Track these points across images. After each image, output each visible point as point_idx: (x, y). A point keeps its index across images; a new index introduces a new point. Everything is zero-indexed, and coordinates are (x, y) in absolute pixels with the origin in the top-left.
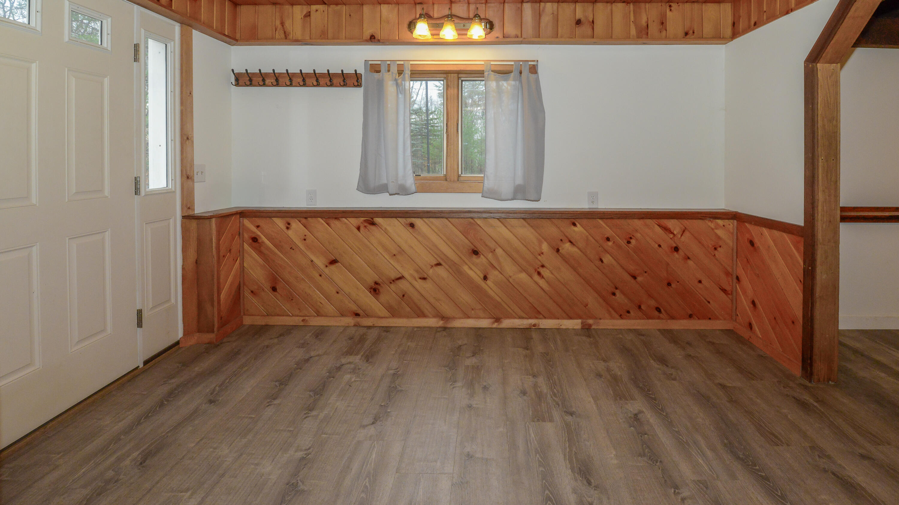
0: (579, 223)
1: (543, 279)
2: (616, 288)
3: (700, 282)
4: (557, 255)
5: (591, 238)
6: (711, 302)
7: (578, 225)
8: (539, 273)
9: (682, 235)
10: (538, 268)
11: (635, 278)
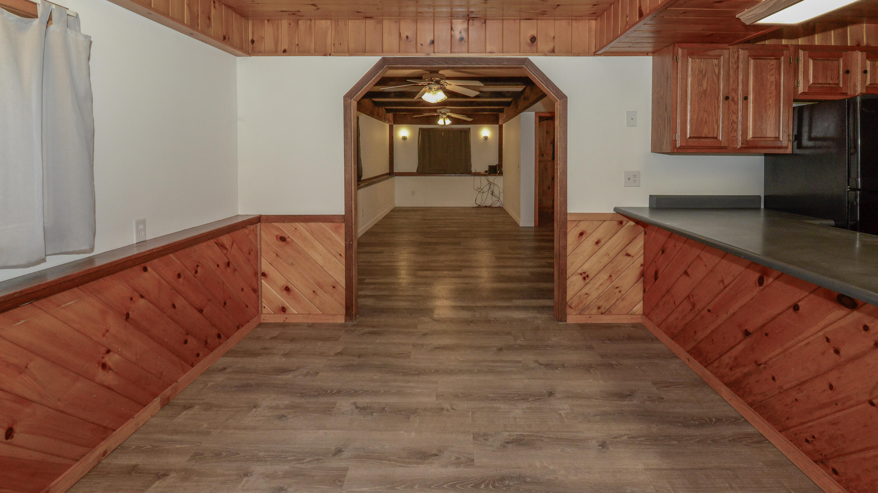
0: (150, 266)
1: (110, 372)
2: (187, 334)
3: (242, 290)
4: (127, 323)
5: (162, 281)
6: (249, 306)
7: (149, 269)
8: (104, 366)
9: (231, 249)
10: (103, 358)
11: (201, 311)
